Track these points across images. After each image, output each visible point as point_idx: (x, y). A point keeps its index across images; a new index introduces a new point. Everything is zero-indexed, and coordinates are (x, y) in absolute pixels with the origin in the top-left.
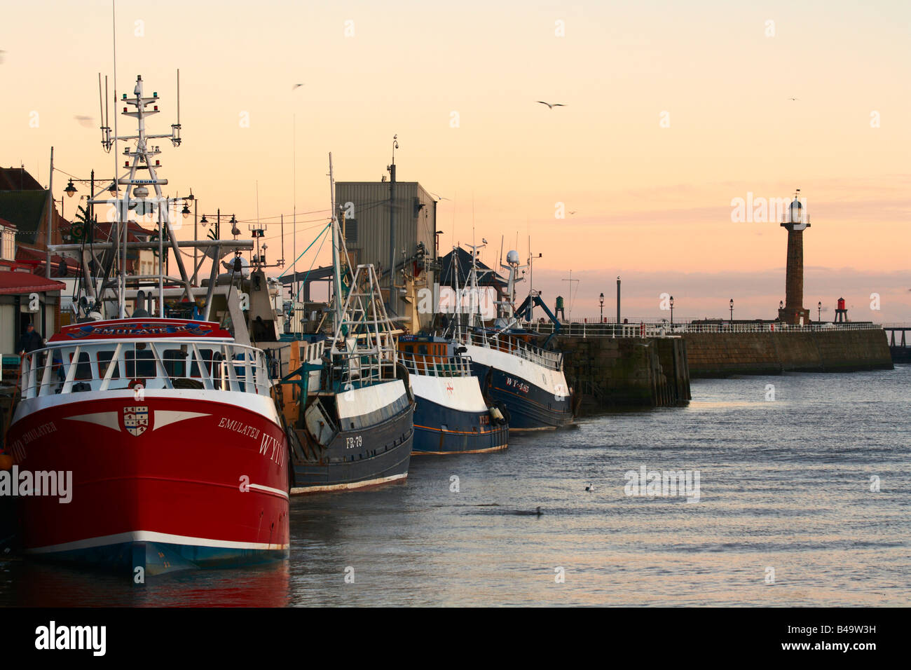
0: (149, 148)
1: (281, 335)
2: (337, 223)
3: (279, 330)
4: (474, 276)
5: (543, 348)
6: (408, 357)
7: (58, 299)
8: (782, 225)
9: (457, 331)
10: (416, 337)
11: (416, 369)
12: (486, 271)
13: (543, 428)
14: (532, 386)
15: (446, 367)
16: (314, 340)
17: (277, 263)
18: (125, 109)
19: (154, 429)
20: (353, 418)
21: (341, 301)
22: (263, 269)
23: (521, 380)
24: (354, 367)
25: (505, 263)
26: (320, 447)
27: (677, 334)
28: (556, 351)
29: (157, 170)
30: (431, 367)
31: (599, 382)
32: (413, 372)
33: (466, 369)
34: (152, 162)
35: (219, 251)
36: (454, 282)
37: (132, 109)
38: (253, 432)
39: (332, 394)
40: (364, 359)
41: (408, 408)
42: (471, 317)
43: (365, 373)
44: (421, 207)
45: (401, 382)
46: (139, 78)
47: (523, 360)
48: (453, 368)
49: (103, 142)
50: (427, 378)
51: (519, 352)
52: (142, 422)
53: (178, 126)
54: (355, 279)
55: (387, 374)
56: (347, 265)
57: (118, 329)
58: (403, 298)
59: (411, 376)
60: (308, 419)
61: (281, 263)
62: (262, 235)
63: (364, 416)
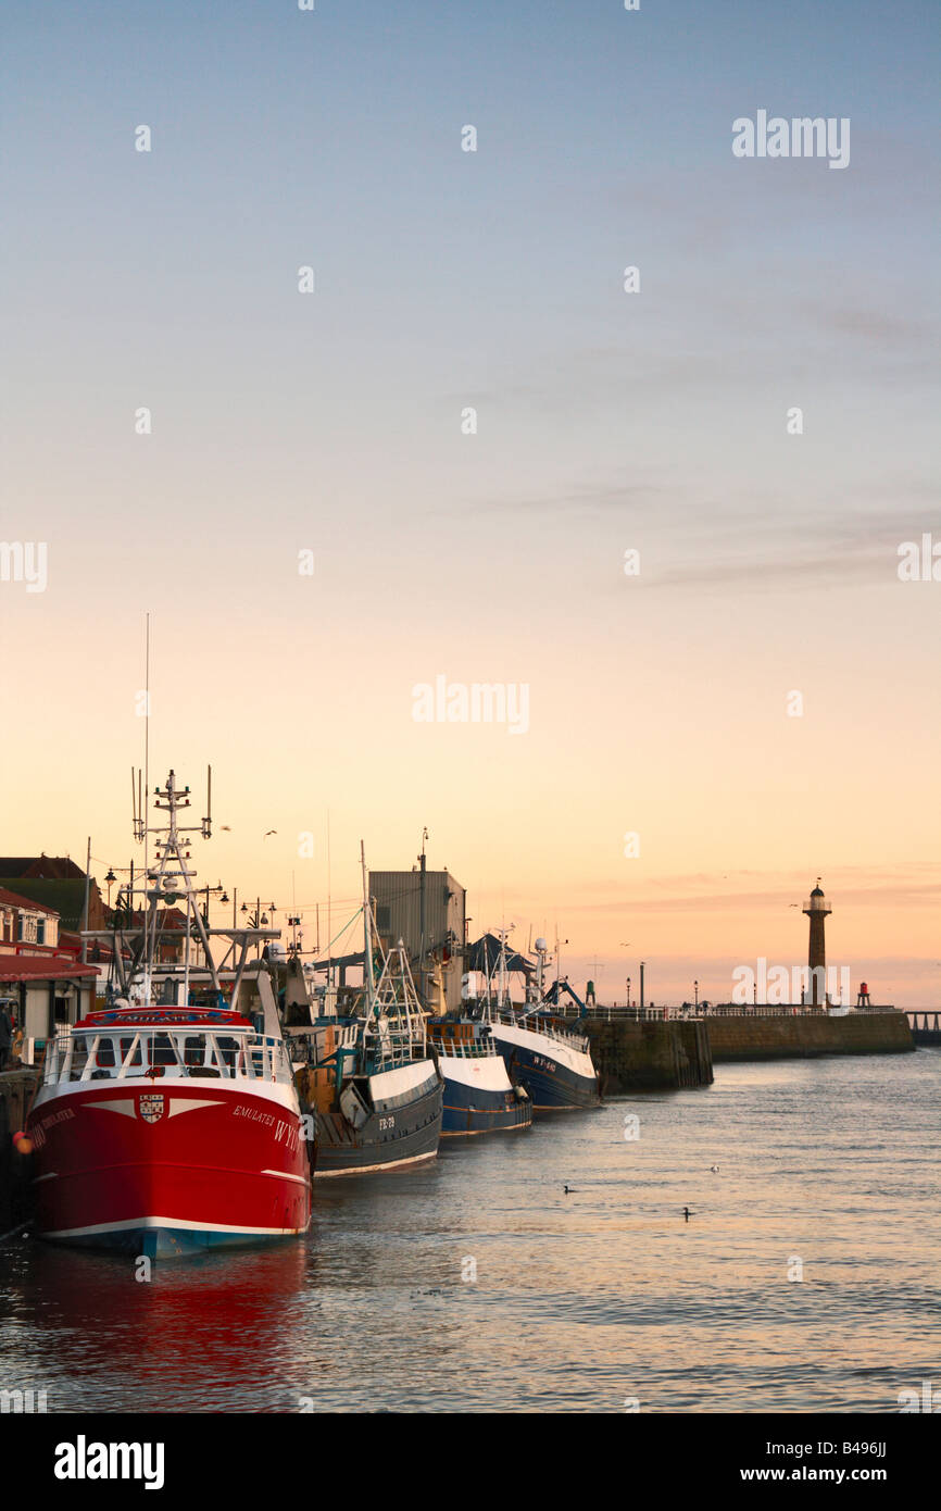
0: (179, 841)
1: (316, 1019)
2: (368, 907)
3: (314, 1013)
4: (503, 958)
5: (571, 1030)
6: (437, 1040)
7: (93, 984)
8: (804, 912)
9: (487, 1011)
10: (443, 1019)
11: (444, 1051)
12: (514, 955)
13: (570, 1107)
14: (559, 1066)
15: (473, 1049)
16: (348, 1025)
17: (312, 950)
18: (158, 802)
19: (170, 1116)
20: (385, 1100)
21: (373, 983)
22: (299, 956)
23: (548, 1059)
24: (386, 1049)
25: (534, 950)
26: (355, 1130)
27: (701, 1017)
28: (584, 1034)
29: (187, 861)
30: (458, 1049)
31: (624, 1064)
32: (442, 1055)
33: (491, 1048)
34: (183, 853)
35: (248, 939)
36: (484, 968)
37: (165, 801)
38: (269, 1120)
39: (366, 1077)
40: (395, 1040)
41: (437, 1087)
42: (500, 998)
43: (397, 1054)
44: (450, 895)
45: (431, 1061)
46: (172, 772)
47: (550, 1040)
48: (480, 1049)
49: (135, 834)
50: (455, 1059)
51: (546, 1033)
52: (157, 1110)
53: (208, 820)
54: (386, 963)
55: (418, 1054)
56: (378, 948)
57: (142, 1017)
58: (431, 982)
59: (440, 1058)
60: (343, 1103)
61: (316, 950)
62: (298, 923)
63: (396, 1097)
